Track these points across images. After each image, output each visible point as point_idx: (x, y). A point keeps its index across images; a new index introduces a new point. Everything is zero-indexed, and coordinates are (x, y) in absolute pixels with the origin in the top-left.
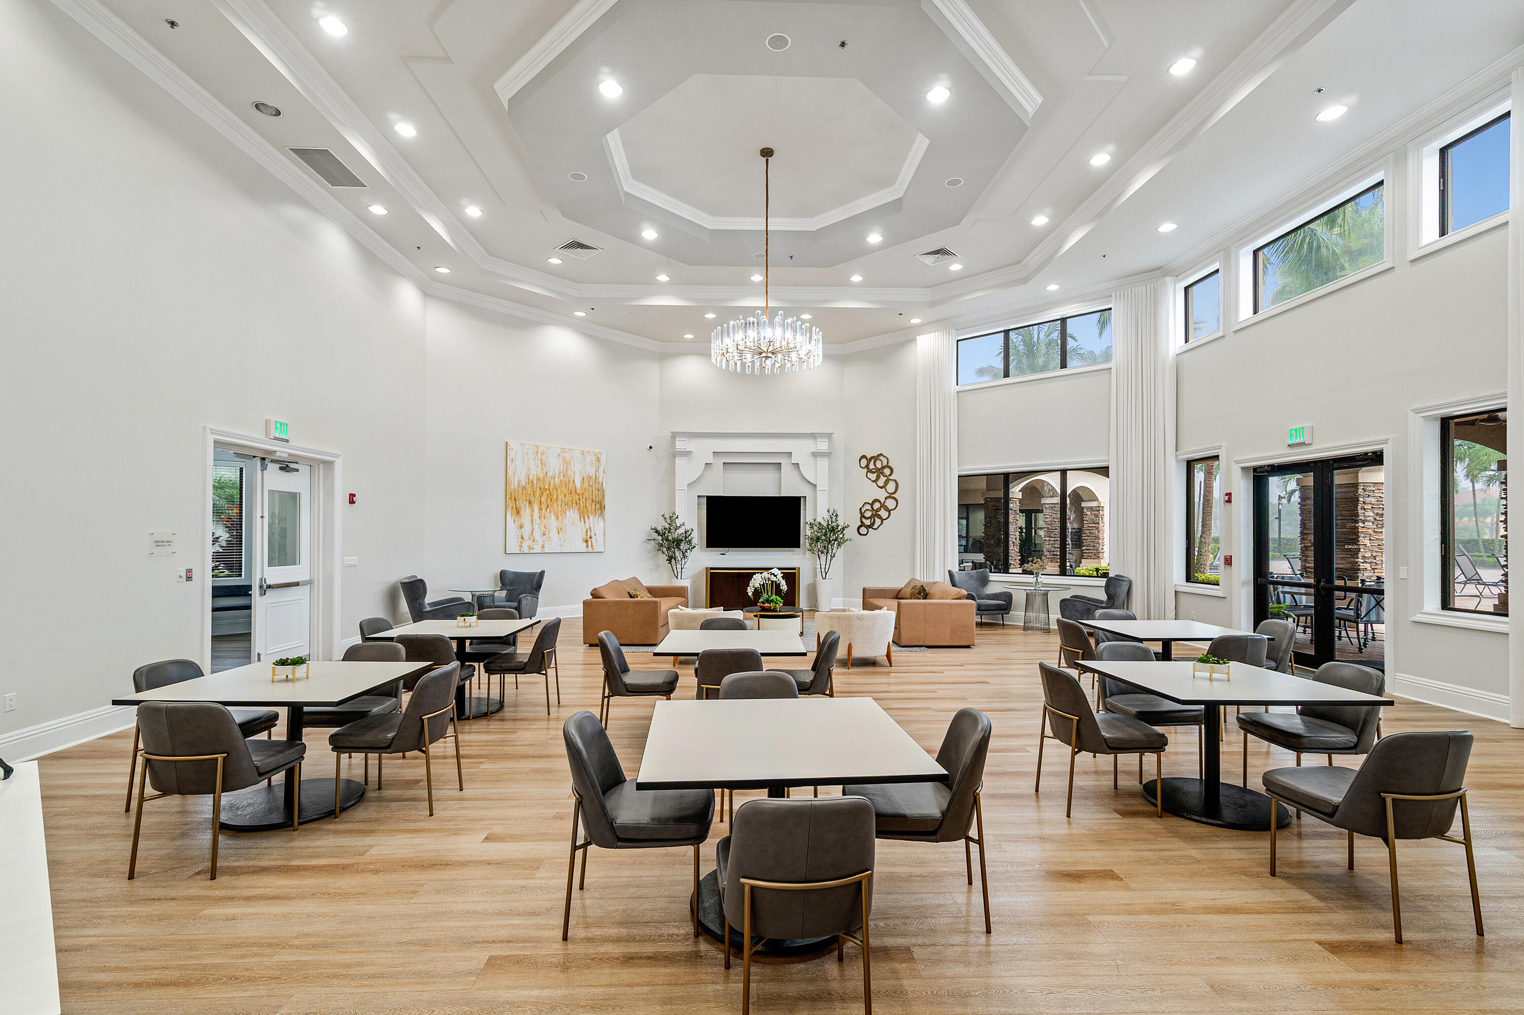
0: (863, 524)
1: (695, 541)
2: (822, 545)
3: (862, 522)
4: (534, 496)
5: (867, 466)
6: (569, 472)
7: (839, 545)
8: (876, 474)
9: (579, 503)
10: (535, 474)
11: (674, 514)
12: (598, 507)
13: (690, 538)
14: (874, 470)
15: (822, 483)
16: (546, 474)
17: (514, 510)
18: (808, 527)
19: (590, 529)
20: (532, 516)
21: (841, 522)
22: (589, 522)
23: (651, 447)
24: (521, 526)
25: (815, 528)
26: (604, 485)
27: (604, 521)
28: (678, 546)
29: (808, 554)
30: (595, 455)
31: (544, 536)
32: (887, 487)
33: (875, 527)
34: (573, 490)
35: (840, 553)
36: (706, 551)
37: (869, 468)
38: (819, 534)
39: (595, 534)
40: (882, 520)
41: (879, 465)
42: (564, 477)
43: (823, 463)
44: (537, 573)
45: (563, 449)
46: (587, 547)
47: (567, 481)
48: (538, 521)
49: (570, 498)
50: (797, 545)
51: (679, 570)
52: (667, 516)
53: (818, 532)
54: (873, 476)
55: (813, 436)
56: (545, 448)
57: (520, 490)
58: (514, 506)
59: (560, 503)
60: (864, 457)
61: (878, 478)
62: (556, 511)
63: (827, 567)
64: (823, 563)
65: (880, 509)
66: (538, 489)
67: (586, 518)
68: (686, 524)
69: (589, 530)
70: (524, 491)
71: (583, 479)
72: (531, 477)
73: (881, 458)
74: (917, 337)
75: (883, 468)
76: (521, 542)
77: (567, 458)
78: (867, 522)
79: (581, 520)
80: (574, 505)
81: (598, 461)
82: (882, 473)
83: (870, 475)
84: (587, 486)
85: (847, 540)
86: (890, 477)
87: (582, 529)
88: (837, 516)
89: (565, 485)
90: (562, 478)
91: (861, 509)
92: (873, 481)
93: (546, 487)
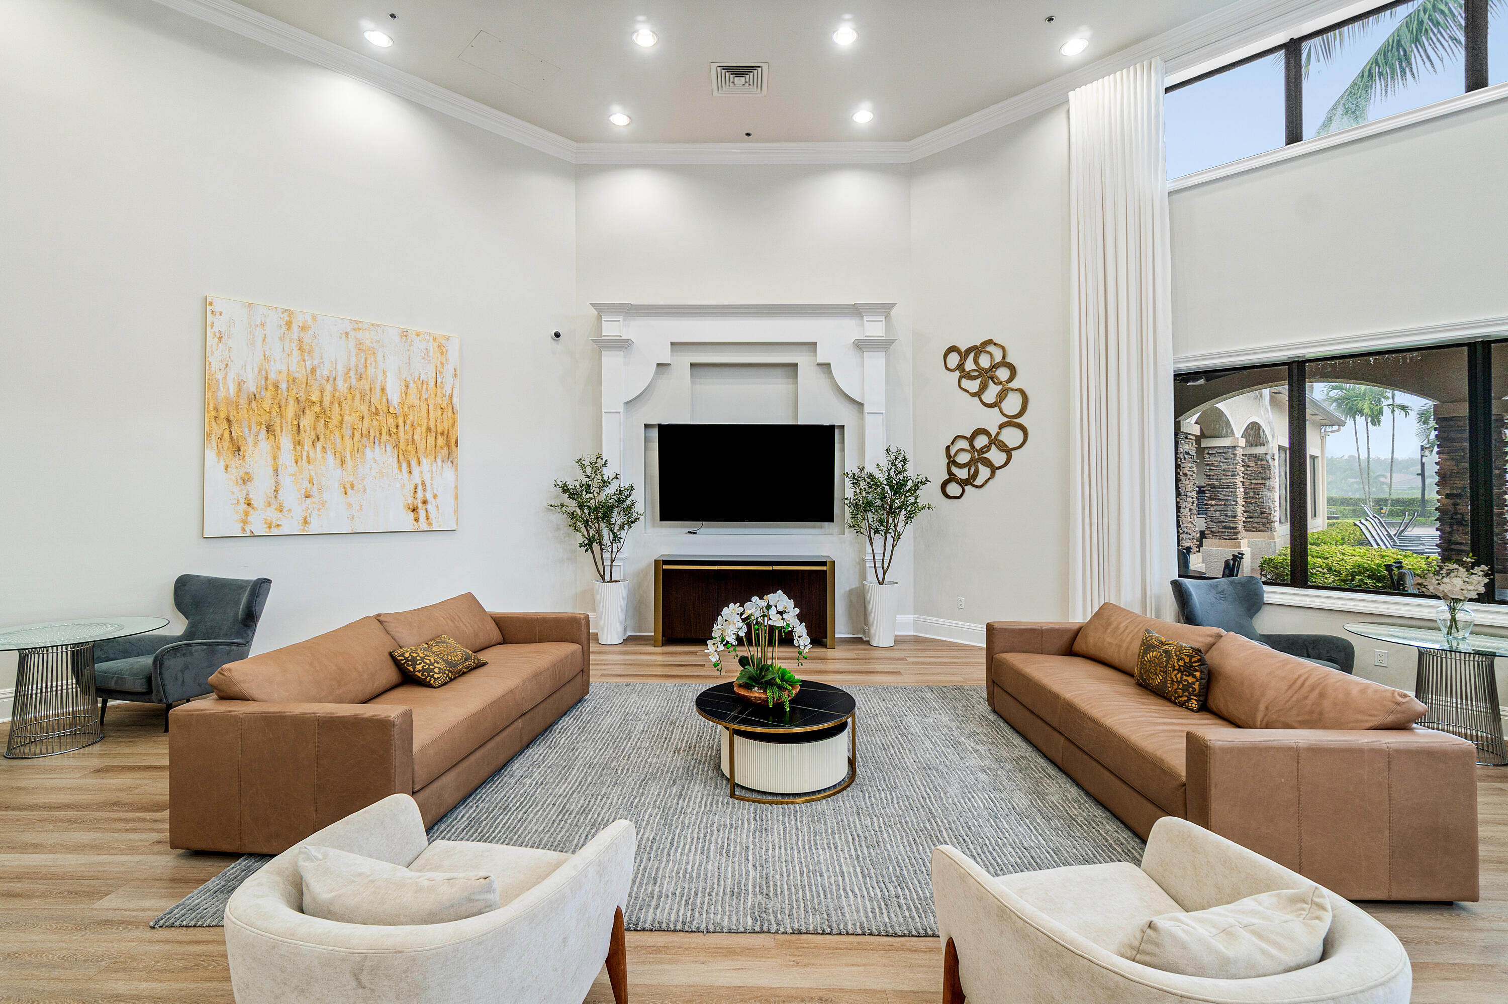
0: (952, 478)
1: (639, 508)
2: (876, 517)
3: (950, 473)
4: (281, 415)
5: (960, 367)
6: (371, 370)
7: (909, 517)
8: (979, 381)
9: (397, 433)
10: (284, 369)
11: (599, 457)
12: (441, 441)
13: (628, 502)
14: (976, 374)
15: (874, 401)
16: (313, 371)
17: (226, 444)
18: (848, 482)
19: (423, 484)
20: (275, 458)
21: (911, 472)
22: (421, 472)
23: (557, 335)
24: (246, 480)
25: (863, 485)
26: (456, 400)
27: (456, 470)
28: (606, 517)
29: (849, 534)
30: (435, 339)
31: (309, 500)
32: (1004, 405)
33: (978, 482)
34: (382, 408)
35: (908, 532)
36: (661, 526)
37: (964, 370)
38: (870, 497)
39: (435, 496)
40: (994, 469)
41: (985, 362)
42: (361, 378)
43: (876, 362)
44: (251, 581)
45: (357, 322)
46: (417, 520)
47: (367, 387)
48: (292, 468)
49: (375, 422)
50: (829, 518)
51: (607, 563)
52: (586, 463)
53: (868, 493)
54: (973, 386)
55: (856, 311)
56: (309, 318)
57: (243, 402)
58: (227, 435)
59: (349, 432)
60: (953, 349)
61: (983, 388)
62: (339, 447)
63: (887, 558)
64: (879, 550)
65: (987, 448)
66: (292, 402)
67: (414, 463)
68: (621, 477)
69: (420, 487)
70: (254, 404)
71: (407, 387)
72: (272, 376)
73: (990, 348)
74: (1071, 94)
75: (995, 367)
76: (246, 514)
77: (368, 343)
78: (962, 474)
79: (400, 467)
80: (385, 437)
81: (442, 353)
82: (992, 378)
83: (966, 383)
84: (416, 402)
85: (924, 508)
86: (1010, 385)
87: (403, 486)
88: (905, 460)
89: (363, 397)
90: (354, 382)
91: (948, 448)
92: (973, 395)
93: (314, 398)
